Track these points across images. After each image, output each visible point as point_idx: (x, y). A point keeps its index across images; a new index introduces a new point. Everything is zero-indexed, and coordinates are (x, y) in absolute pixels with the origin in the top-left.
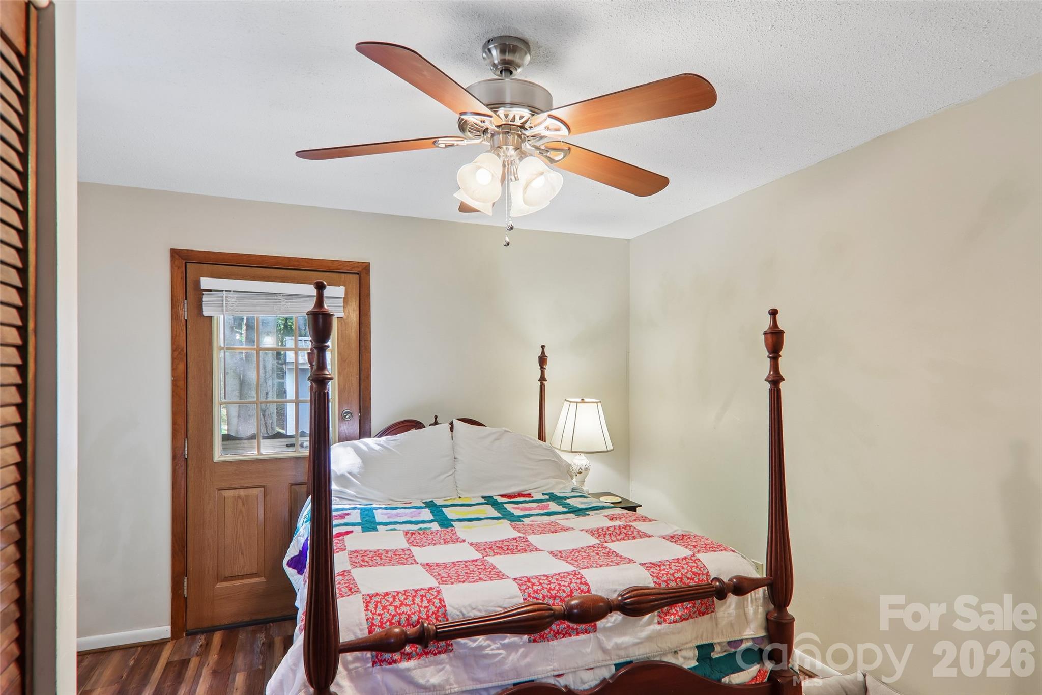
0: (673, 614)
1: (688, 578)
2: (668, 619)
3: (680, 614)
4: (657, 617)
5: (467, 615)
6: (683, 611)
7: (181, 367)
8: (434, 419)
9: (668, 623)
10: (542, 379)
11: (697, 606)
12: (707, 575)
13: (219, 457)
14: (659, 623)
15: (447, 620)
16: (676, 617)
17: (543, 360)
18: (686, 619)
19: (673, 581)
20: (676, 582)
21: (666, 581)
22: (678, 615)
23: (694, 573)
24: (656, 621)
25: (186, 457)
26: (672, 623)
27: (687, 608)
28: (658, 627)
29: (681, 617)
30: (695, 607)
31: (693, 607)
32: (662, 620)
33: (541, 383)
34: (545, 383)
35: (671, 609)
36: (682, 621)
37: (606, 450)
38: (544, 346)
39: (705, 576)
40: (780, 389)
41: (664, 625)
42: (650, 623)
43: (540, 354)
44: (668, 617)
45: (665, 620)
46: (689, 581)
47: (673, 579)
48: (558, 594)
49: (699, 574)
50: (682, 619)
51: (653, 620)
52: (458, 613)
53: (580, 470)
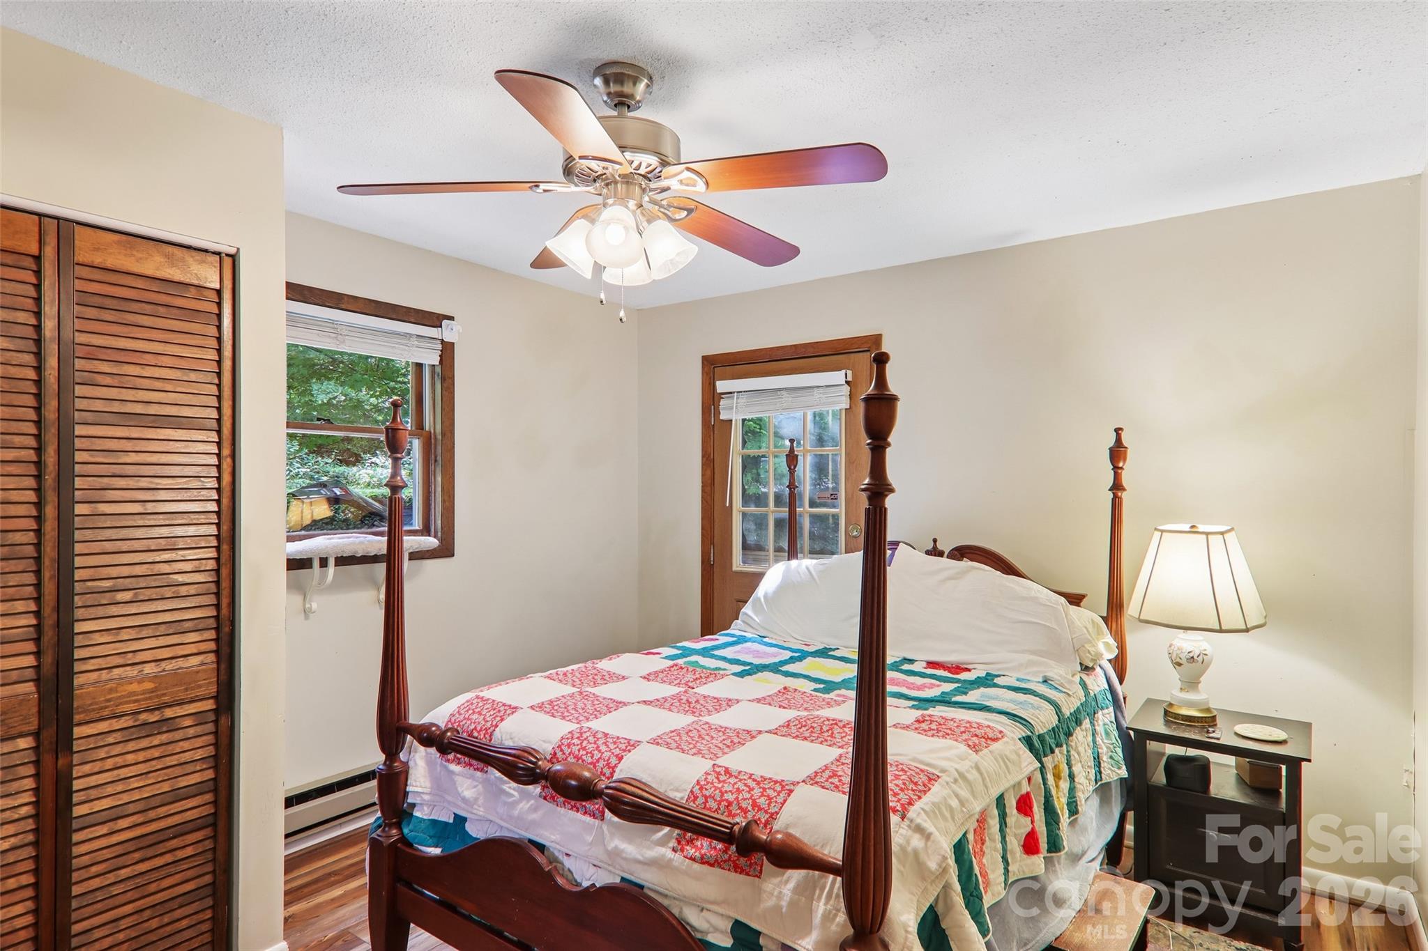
0: (696, 847)
1: (740, 808)
2: (687, 851)
3: (703, 852)
4: (674, 840)
5: (504, 742)
6: (709, 849)
7: (709, 472)
8: (933, 543)
9: (684, 857)
10: (1117, 487)
11: (730, 853)
12: (771, 817)
13: (737, 567)
14: (674, 850)
15: (490, 740)
16: (697, 854)
17: (1117, 453)
18: (712, 865)
19: (715, 800)
20: (719, 803)
21: (706, 797)
22: (700, 853)
23: (755, 805)
24: (671, 845)
25: (712, 563)
26: (688, 858)
27: (715, 848)
28: (670, 854)
29: (702, 858)
30: (727, 853)
31: (724, 851)
32: (679, 847)
33: (1113, 493)
34: (1124, 495)
35: (697, 839)
36: (703, 863)
37: (1244, 627)
38: (1121, 429)
39: (767, 816)
40: (886, 509)
41: (678, 857)
42: (662, 843)
43: (1112, 442)
44: (688, 848)
45: (682, 850)
46: (739, 811)
47: (718, 799)
48: (584, 757)
49: (760, 809)
50: (703, 861)
51: (668, 842)
52: (500, 737)
53: (1178, 660)
